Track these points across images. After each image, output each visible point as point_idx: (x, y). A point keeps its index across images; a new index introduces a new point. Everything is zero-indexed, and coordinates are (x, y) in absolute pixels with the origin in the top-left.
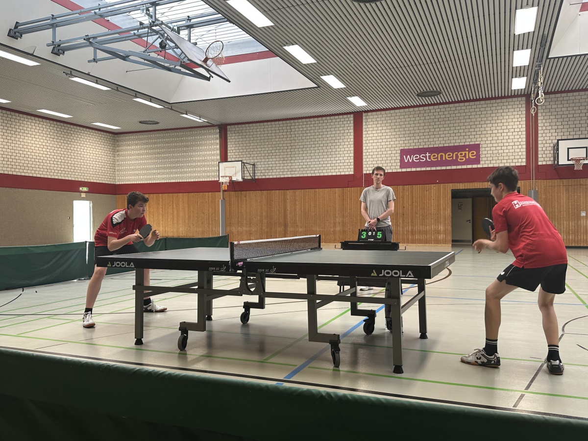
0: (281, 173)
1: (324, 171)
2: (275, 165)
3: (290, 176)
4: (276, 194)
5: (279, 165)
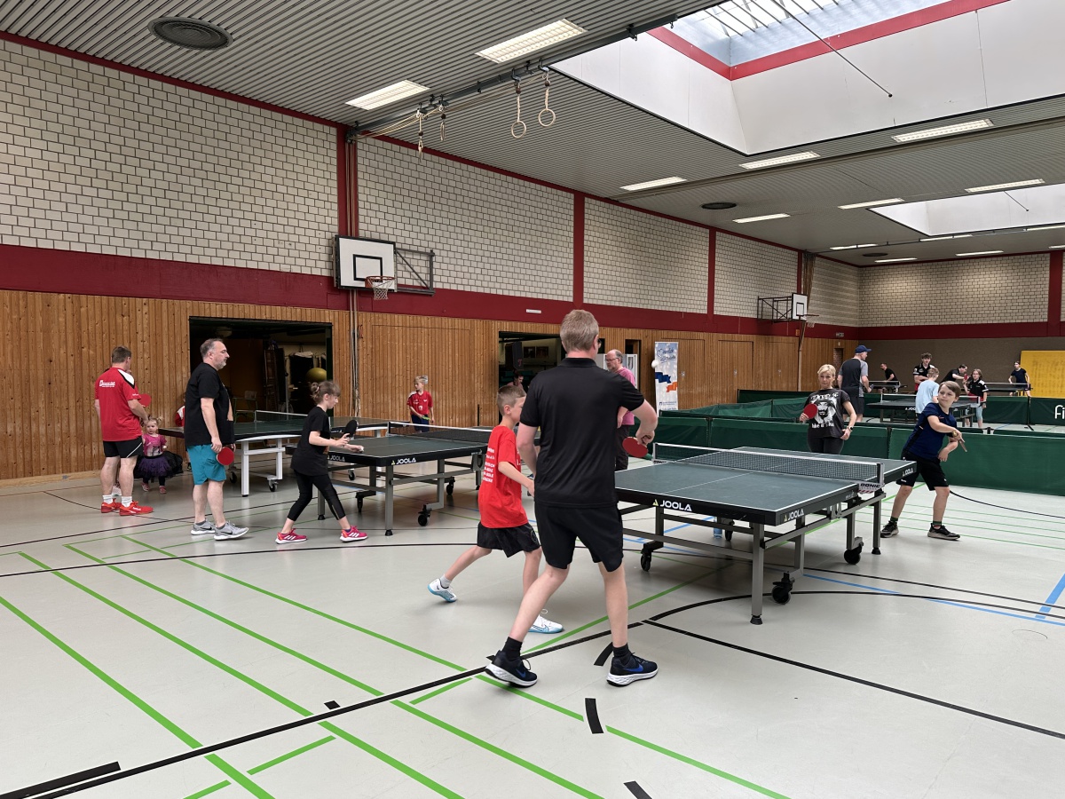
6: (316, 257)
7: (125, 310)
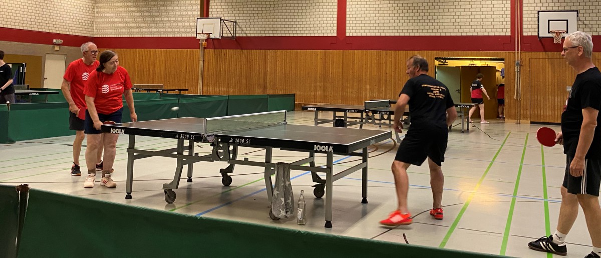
0: (263, 32)
1: (307, 32)
2: (257, 23)
3: (272, 35)
4: (256, 53)
5: (261, 23)
6: (498, 27)
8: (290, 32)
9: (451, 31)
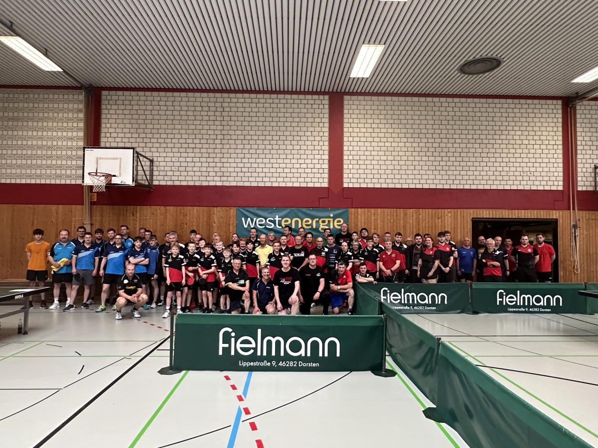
4: (194, 212)
6: (547, 178)
7: (440, 216)
8: (251, 179)
9: (491, 182)
